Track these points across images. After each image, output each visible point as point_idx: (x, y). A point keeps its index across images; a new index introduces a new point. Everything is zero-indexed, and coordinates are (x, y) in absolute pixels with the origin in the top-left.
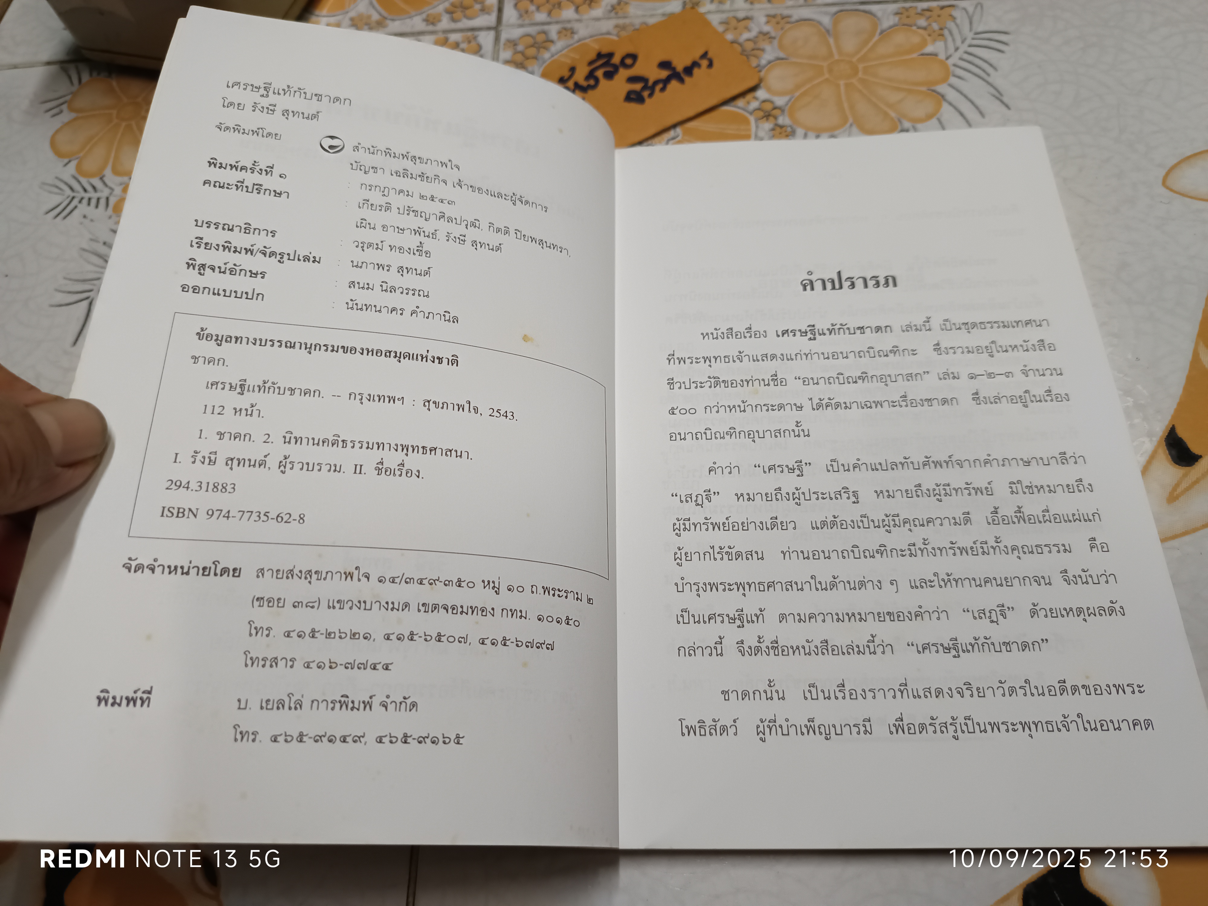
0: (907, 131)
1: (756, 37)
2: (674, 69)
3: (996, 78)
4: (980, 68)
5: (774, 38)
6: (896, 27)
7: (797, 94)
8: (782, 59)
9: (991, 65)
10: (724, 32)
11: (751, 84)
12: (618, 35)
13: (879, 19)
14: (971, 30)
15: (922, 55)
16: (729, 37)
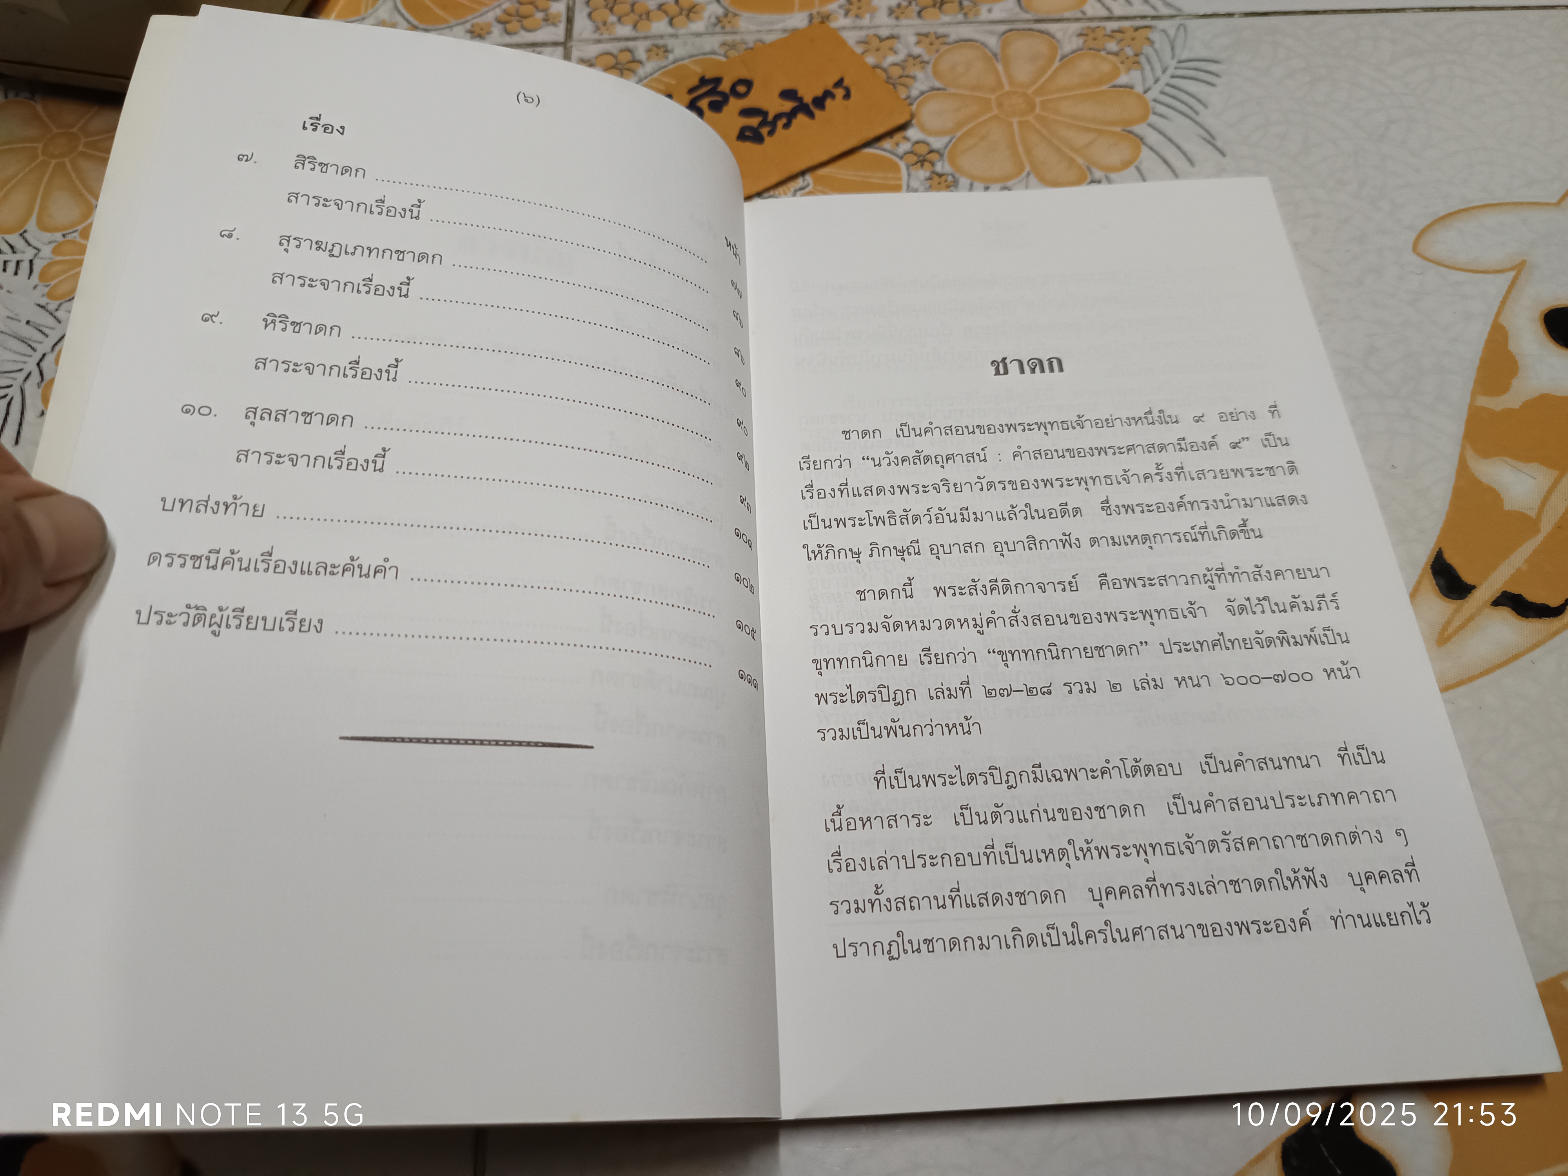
0: (1099, 182)
1: (905, 61)
2: (800, 99)
3: (1206, 117)
4: (1186, 104)
5: (927, 63)
6: (1080, 52)
7: (959, 134)
8: (939, 89)
9: (1199, 101)
10: (863, 53)
11: (901, 121)
12: (725, 55)
13: (1058, 41)
14: (1173, 57)
15: (1114, 86)
16: (870, 60)
